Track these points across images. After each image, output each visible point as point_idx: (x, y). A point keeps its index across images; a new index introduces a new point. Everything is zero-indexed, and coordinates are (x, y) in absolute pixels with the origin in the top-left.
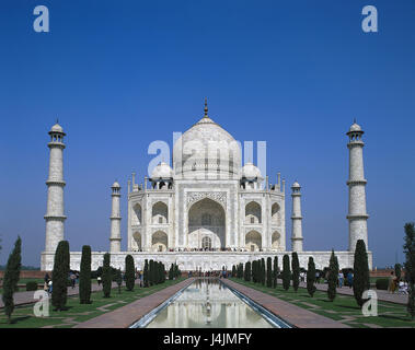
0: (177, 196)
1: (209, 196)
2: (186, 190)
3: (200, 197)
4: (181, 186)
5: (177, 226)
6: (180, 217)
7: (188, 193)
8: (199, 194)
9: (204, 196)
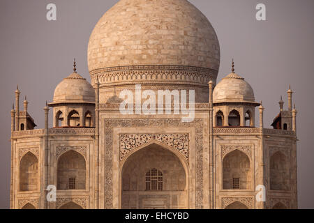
0: (102, 140)
1: (158, 141)
2: (118, 130)
3: (144, 143)
4: (108, 123)
5: (102, 194)
6: (108, 177)
7: (122, 135)
8: (142, 137)
9: (150, 141)
